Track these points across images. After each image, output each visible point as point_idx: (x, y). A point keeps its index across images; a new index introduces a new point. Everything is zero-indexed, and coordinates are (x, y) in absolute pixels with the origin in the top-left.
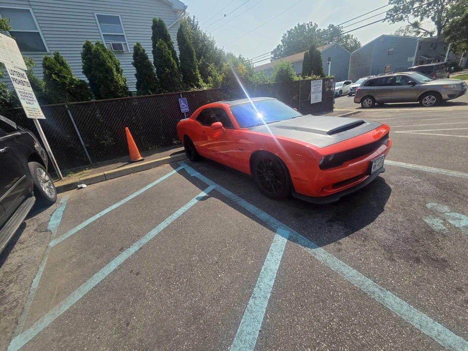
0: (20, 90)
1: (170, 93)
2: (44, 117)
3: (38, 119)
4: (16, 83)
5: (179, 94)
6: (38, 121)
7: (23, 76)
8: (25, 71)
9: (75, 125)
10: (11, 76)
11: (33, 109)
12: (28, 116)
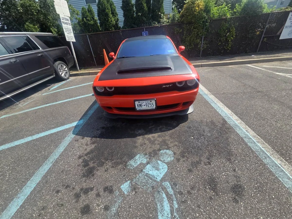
0: (65, 27)
1: (138, 28)
2: (75, 41)
3: (72, 42)
4: (64, 24)
5: (143, 29)
6: (71, 42)
7: (68, 20)
8: (69, 17)
9: (90, 45)
10: (62, 20)
11: (70, 36)
12: (67, 40)
